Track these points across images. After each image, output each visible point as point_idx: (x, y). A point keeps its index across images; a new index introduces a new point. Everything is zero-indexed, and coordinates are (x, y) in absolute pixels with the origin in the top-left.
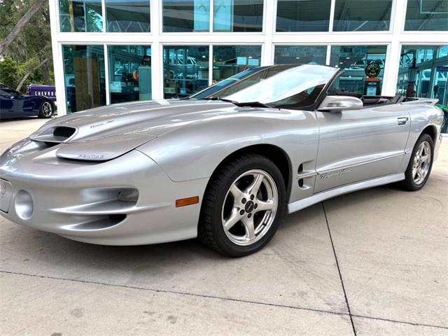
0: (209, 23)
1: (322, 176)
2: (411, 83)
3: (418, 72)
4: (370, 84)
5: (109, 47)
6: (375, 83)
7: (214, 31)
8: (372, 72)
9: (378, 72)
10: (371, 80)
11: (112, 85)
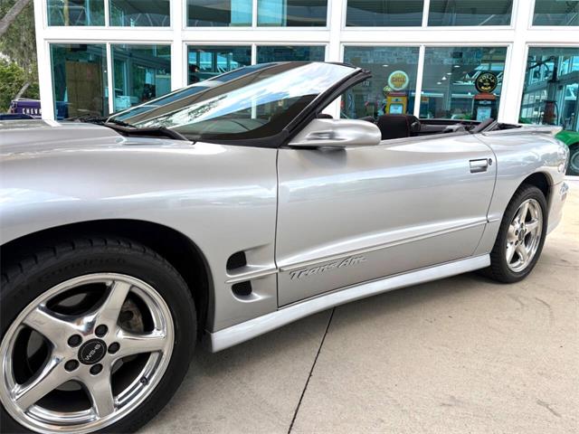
0: (251, 15)
1: (294, 272)
2: (550, 104)
3: (561, 88)
4: (481, 102)
5: (114, 47)
6: (489, 102)
7: (258, 25)
8: (485, 86)
9: (493, 85)
10: (483, 96)
11: (117, 100)
